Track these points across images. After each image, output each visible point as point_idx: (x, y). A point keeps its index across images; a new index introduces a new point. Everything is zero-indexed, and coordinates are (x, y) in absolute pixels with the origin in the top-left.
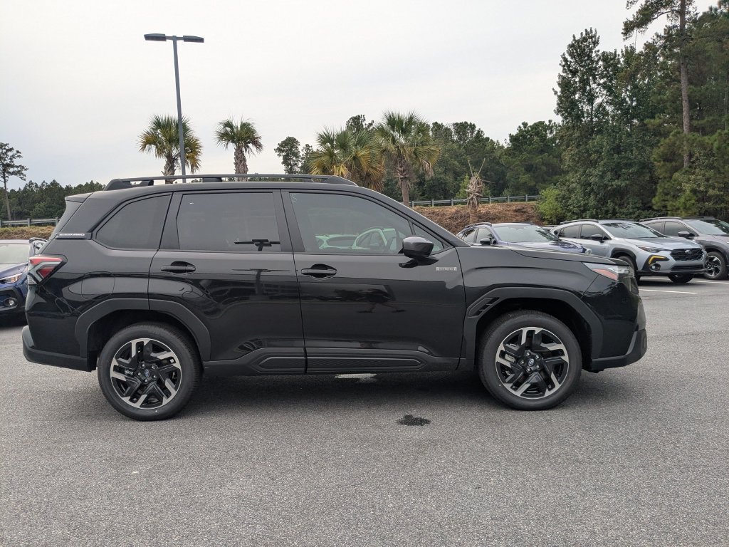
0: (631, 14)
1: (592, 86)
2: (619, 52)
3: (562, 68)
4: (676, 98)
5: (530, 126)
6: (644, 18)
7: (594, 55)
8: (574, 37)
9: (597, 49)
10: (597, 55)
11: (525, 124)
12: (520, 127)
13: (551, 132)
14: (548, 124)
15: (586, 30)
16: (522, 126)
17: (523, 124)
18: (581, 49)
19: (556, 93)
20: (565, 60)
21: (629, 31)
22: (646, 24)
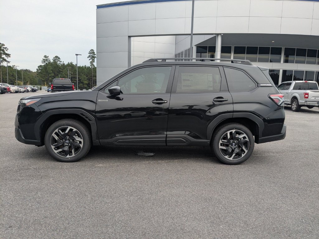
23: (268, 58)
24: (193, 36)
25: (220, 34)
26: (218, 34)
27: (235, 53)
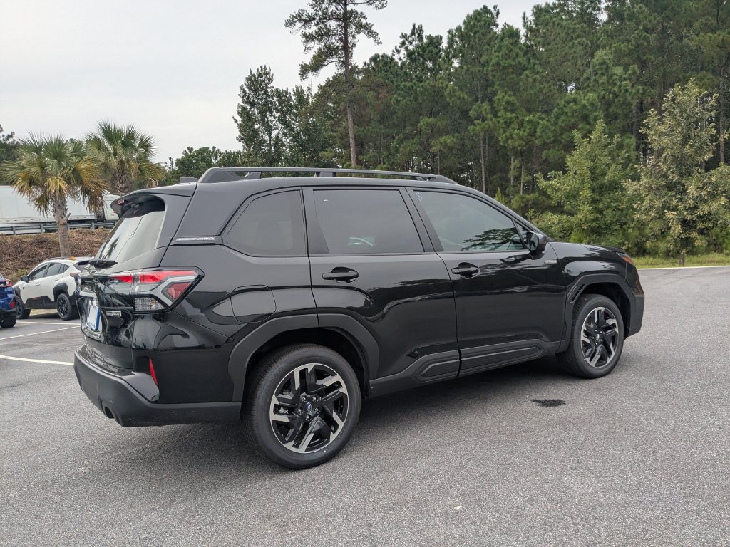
0: (308, 59)
1: (270, 118)
2: (290, 90)
3: (241, 100)
4: (345, 136)
5: (195, 151)
6: (317, 64)
7: (269, 90)
8: (251, 71)
9: (271, 85)
10: (272, 91)
11: (191, 149)
12: (185, 151)
13: (216, 159)
14: (212, 150)
15: (261, 67)
16: (187, 150)
17: (189, 148)
18: (258, 83)
19: (236, 121)
20: (244, 91)
21: (305, 73)
22: (318, 69)
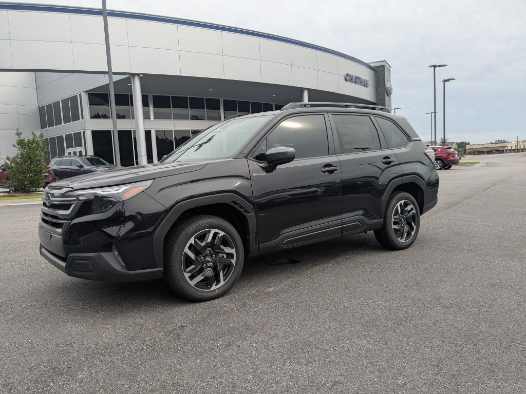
23: (187, 113)
24: (113, 75)
25: (138, 75)
26: (133, 75)
27: (155, 106)
